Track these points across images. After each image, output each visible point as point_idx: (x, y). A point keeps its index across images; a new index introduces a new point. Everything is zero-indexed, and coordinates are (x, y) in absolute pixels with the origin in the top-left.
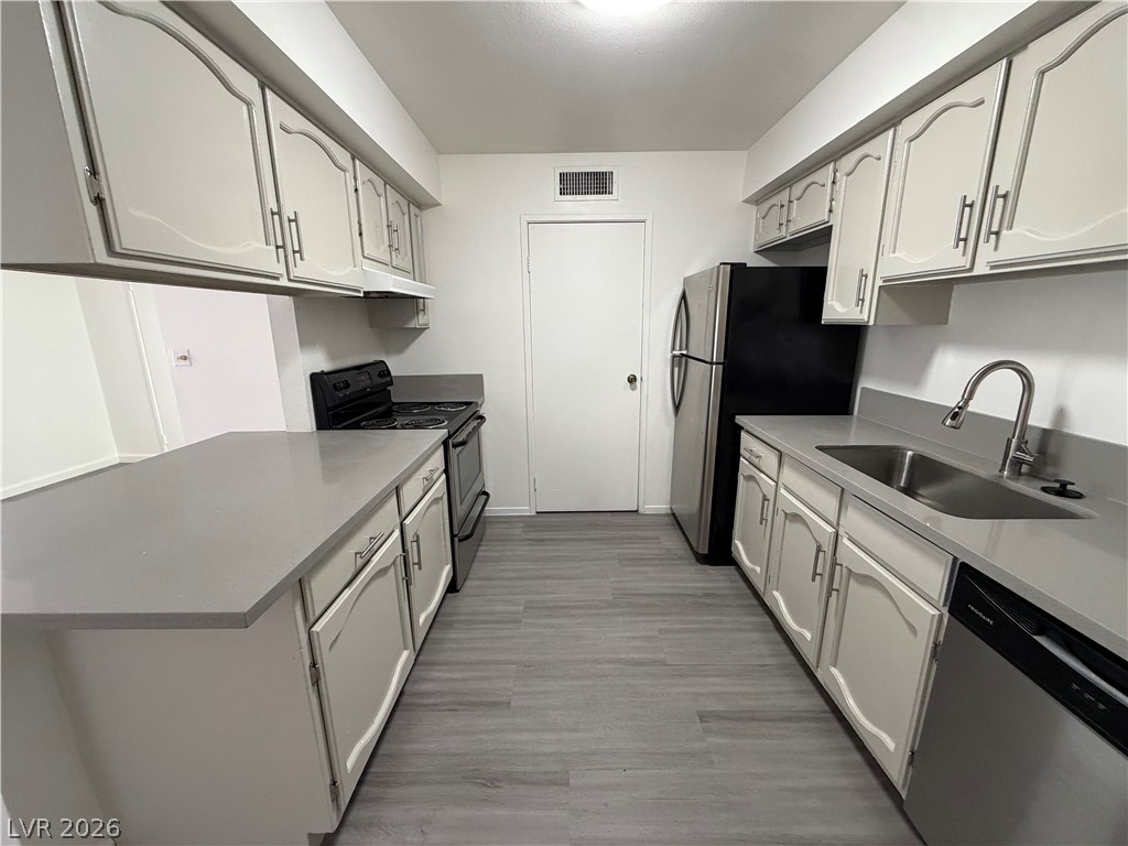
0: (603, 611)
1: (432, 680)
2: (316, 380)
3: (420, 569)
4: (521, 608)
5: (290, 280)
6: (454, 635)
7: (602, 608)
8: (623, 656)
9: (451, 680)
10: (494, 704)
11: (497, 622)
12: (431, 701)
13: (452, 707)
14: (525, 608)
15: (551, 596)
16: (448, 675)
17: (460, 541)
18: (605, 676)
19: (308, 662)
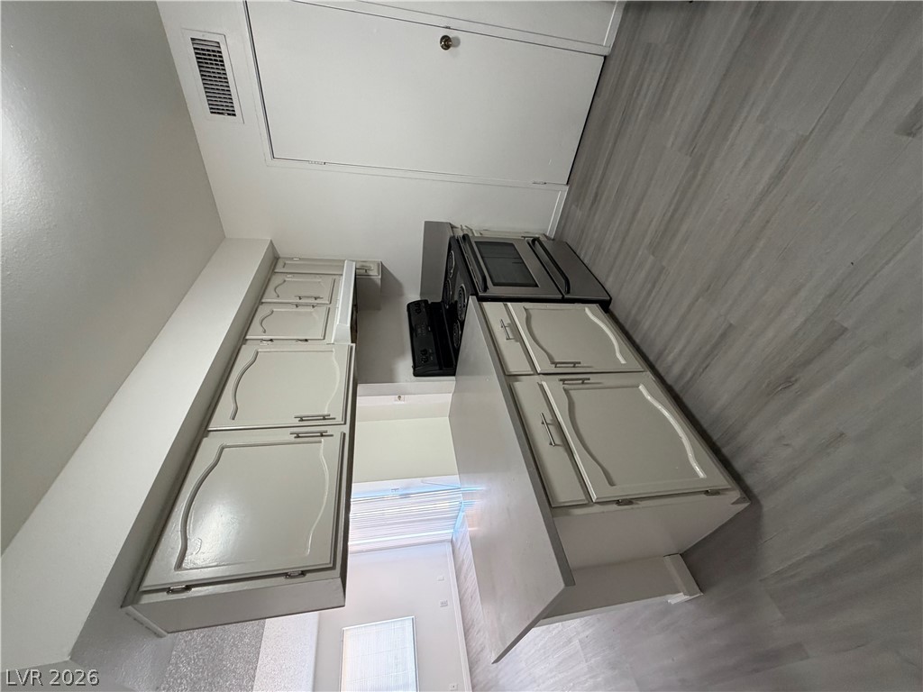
0: (699, 177)
1: (674, 363)
2: (418, 372)
3: (580, 363)
4: (652, 257)
5: (345, 423)
6: (646, 325)
7: (694, 177)
8: (760, 187)
9: (681, 351)
10: (724, 335)
11: (654, 286)
12: (690, 374)
13: (704, 365)
14: (653, 254)
15: (654, 223)
16: (676, 350)
17: (568, 292)
18: (768, 222)
19: (615, 507)
